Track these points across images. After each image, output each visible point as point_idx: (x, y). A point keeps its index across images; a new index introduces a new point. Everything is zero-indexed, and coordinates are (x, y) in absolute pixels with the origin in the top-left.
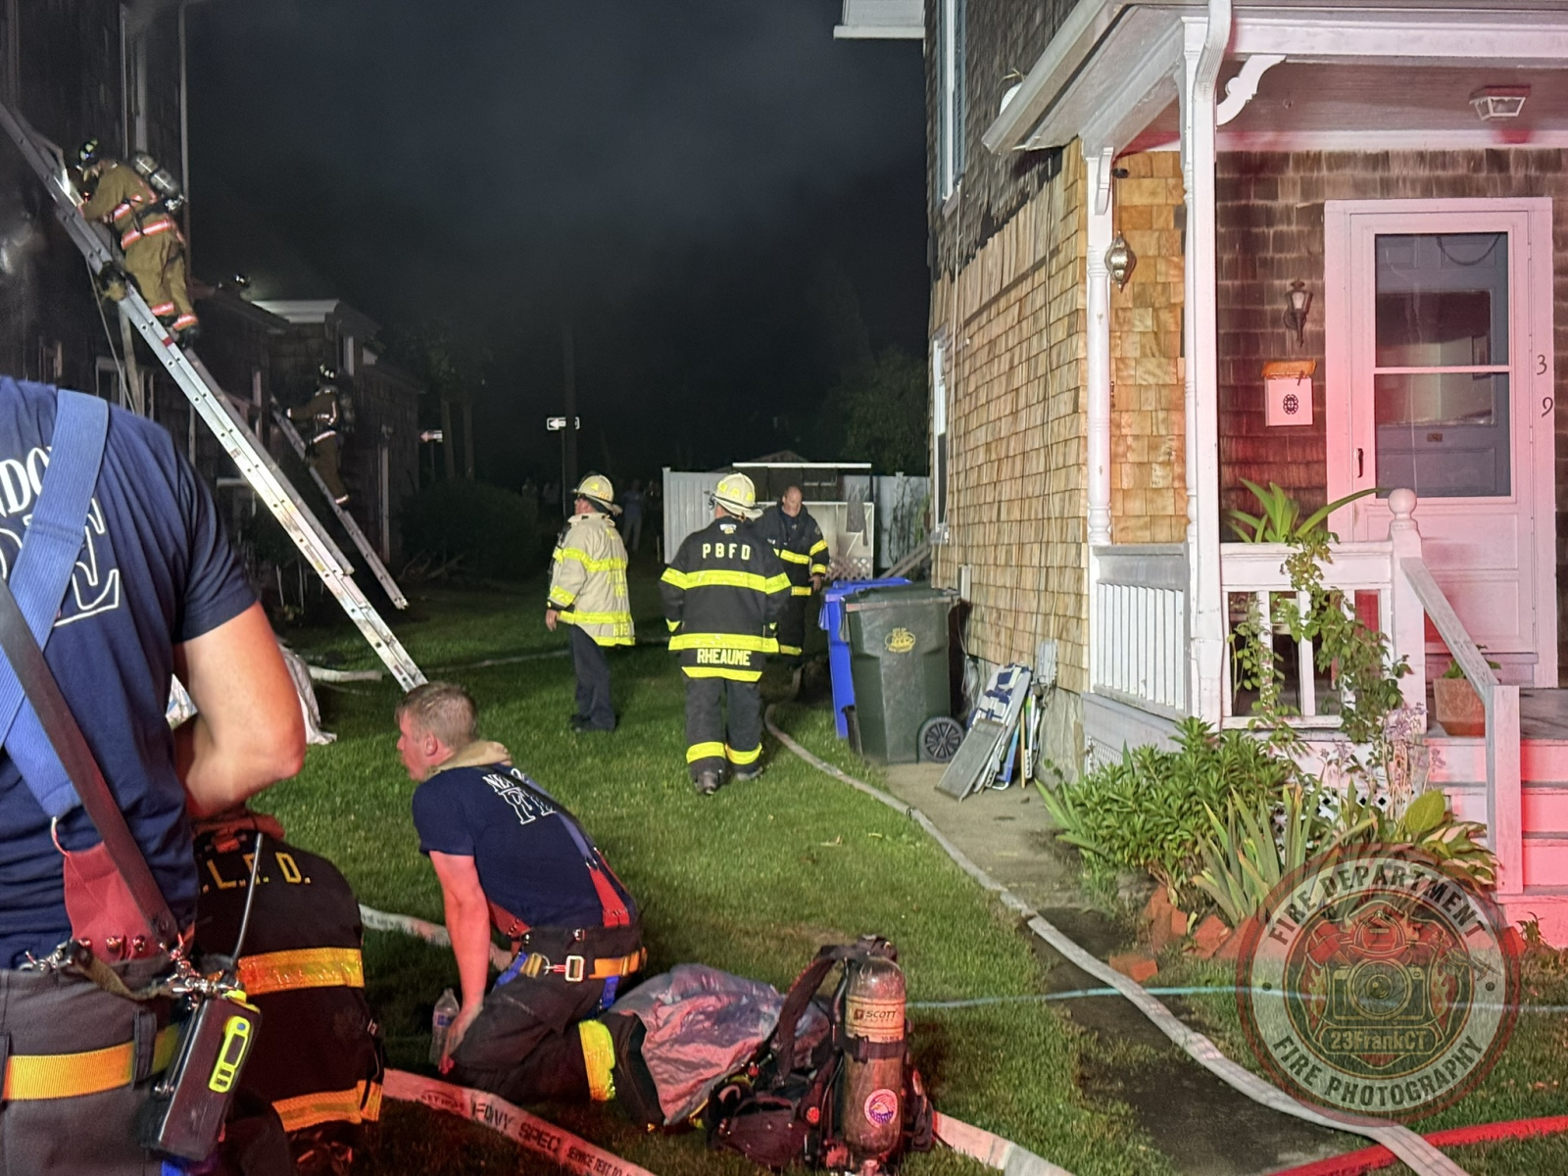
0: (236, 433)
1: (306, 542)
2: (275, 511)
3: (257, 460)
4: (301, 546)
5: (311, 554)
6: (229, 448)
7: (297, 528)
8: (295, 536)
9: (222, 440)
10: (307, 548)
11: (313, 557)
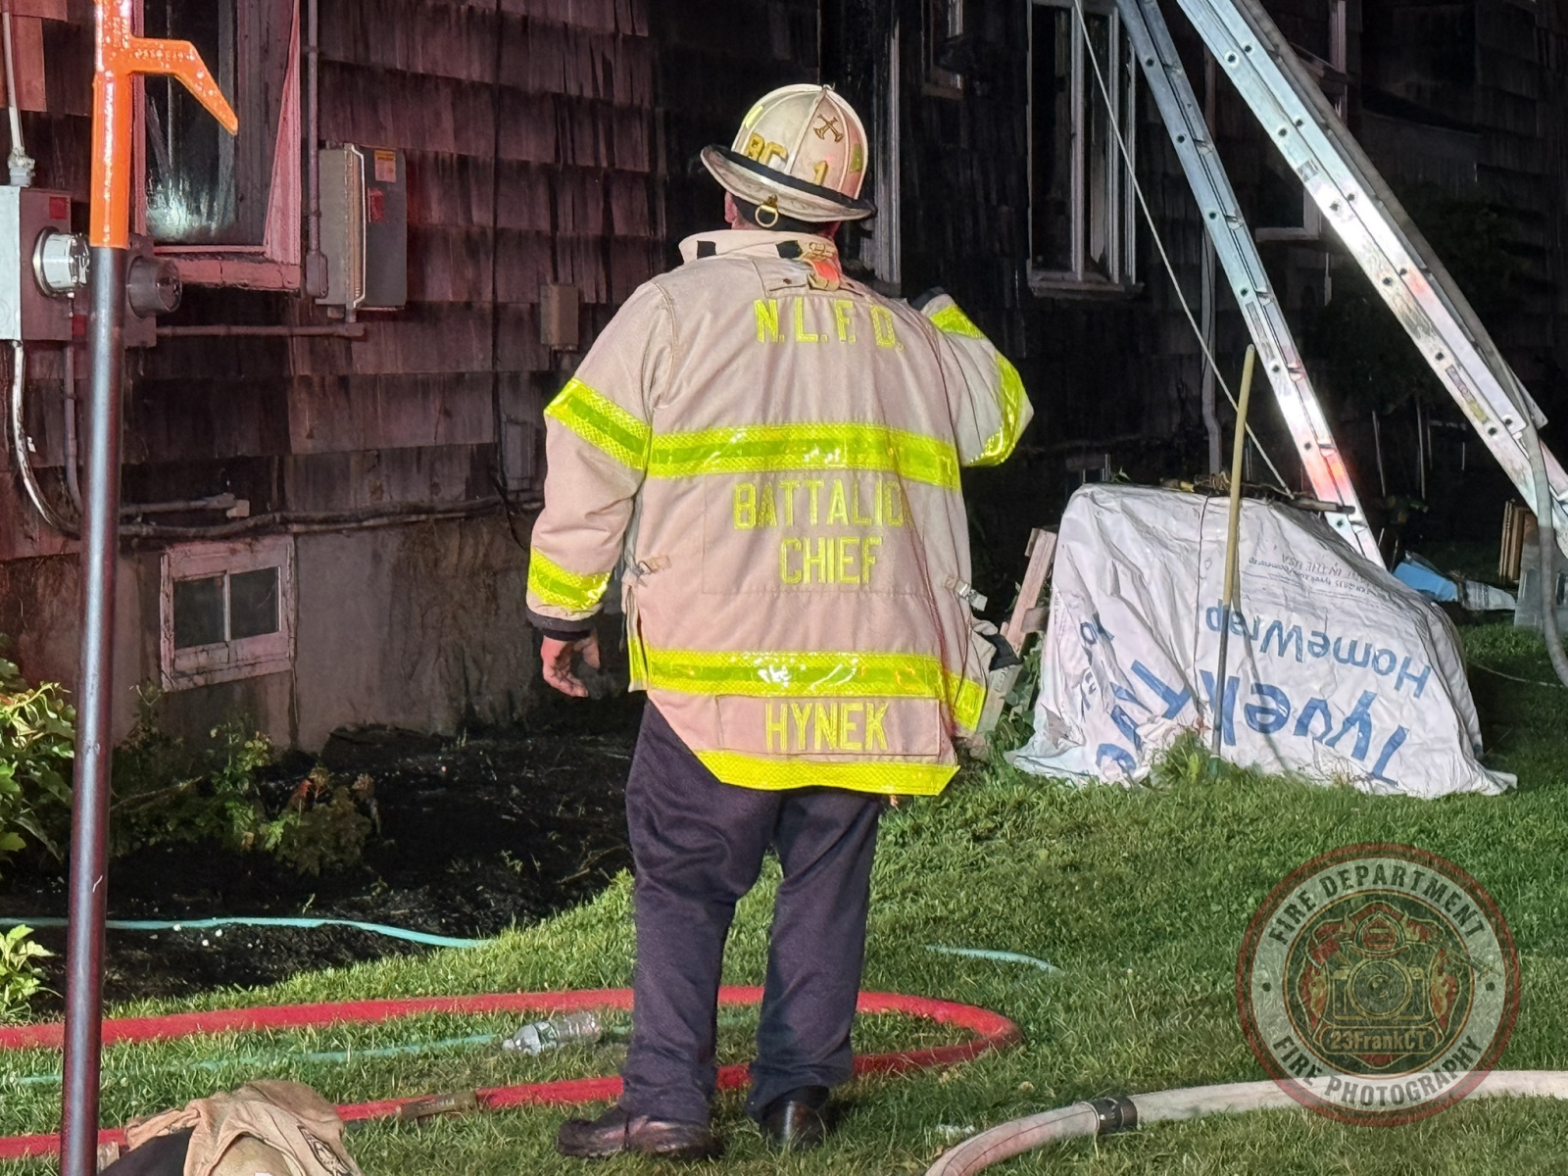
0: (1311, 128)
1: (1449, 360)
2: (1386, 293)
3: (1352, 185)
4: (1439, 368)
5: (1460, 384)
6: (1295, 161)
7: (1432, 329)
8: (1426, 347)
9: (1280, 143)
10: (1451, 372)
11: (1464, 391)
